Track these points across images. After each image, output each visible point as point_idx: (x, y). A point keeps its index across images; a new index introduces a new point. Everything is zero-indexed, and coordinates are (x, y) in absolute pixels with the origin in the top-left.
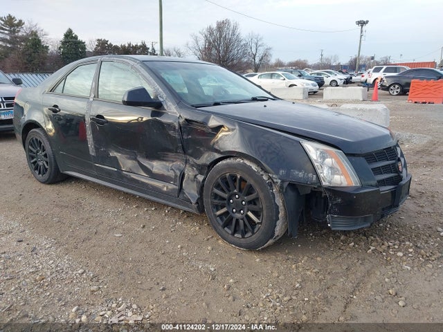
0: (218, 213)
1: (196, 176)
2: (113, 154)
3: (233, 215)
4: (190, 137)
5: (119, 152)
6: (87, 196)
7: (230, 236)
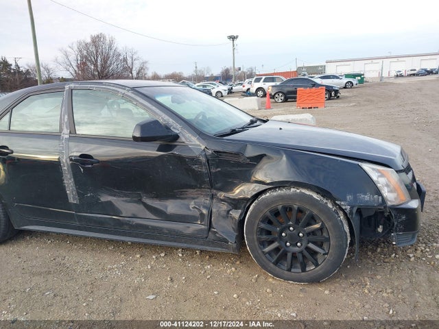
0: (267, 249)
1: (228, 212)
2: (105, 198)
3: (287, 249)
4: (219, 169)
5: (115, 196)
6: (62, 252)
7: (286, 272)
